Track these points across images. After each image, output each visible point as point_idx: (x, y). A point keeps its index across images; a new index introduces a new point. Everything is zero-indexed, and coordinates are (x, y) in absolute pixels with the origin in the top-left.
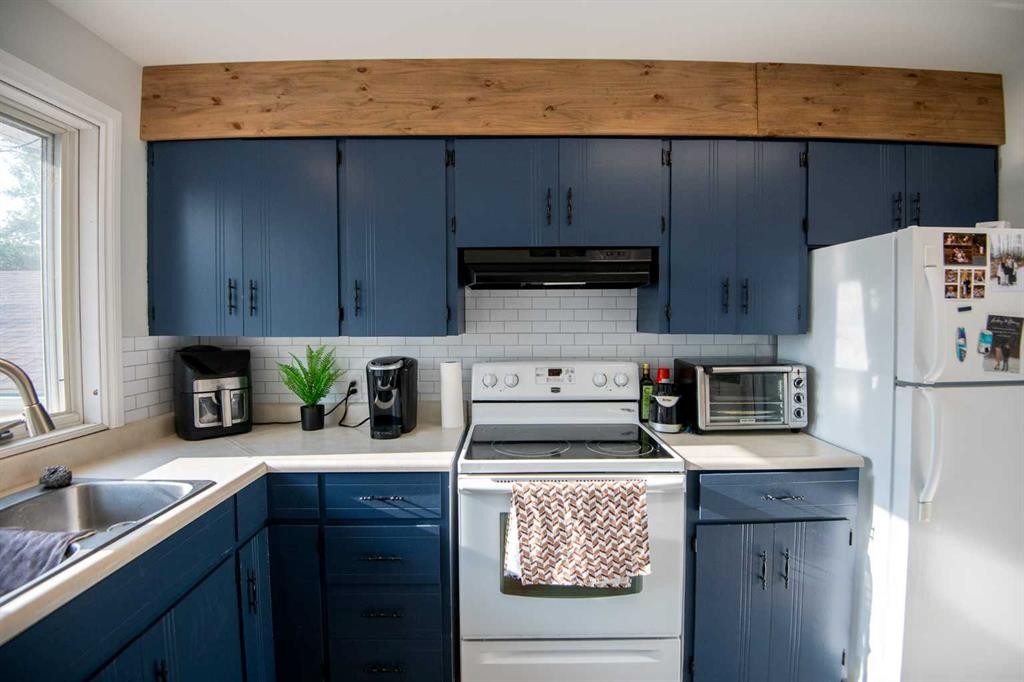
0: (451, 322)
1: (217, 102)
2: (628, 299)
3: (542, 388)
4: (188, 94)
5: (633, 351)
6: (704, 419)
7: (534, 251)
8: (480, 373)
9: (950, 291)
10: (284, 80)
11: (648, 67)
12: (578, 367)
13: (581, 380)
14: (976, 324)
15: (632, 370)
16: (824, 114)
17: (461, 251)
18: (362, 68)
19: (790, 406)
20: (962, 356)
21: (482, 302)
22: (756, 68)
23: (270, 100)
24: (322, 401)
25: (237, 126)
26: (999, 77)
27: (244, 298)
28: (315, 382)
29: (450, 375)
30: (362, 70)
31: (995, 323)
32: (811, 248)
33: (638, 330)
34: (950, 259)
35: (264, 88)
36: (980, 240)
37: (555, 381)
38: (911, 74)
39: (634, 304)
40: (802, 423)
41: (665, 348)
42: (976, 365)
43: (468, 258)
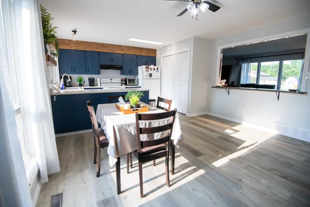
0: (99, 73)
1: (68, 45)
2: (119, 71)
3: (110, 81)
4: (64, 43)
5: (120, 77)
6: (128, 84)
7: (109, 65)
8: (102, 79)
9: (146, 71)
10: (77, 43)
11: (121, 46)
12: (114, 79)
13: (114, 80)
14: (148, 74)
15: (120, 80)
16: (139, 53)
17: (100, 65)
18: (88, 42)
19: (136, 82)
20: (147, 76)
21: (102, 71)
22: (132, 47)
23: (76, 45)
24: (81, 83)
25: (71, 48)
26: (156, 50)
27: (73, 69)
28: (80, 80)
29: (99, 80)
30: (88, 43)
31: (150, 74)
32: (138, 66)
33: (121, 75)
34: (146, 68)
35: (75, 44)
36: (149, 67)
37: (111, 81)
38: (147, 49)
39: (120, 72)
40: (137, 84)
41: (124, 77)
42: (148, 77)
43: (101, 66)
